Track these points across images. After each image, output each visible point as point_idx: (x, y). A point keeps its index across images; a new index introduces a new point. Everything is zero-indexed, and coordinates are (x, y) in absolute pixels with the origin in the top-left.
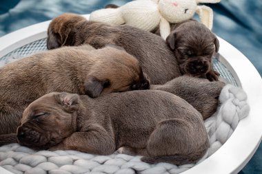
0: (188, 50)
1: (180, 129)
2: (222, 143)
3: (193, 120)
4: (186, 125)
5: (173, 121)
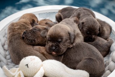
0: (88, 31)
1: (93, 63)
2: (111, 72)
3: (100, 59)
4: (96, 61)
5: (90, 59)
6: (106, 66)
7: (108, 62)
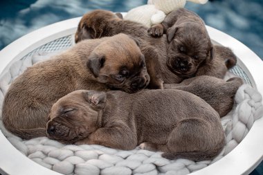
5: (193, 120)
6: (226, 132)
7: (230, 124)
